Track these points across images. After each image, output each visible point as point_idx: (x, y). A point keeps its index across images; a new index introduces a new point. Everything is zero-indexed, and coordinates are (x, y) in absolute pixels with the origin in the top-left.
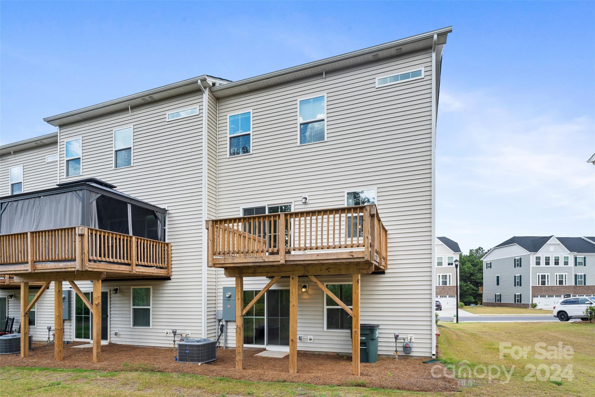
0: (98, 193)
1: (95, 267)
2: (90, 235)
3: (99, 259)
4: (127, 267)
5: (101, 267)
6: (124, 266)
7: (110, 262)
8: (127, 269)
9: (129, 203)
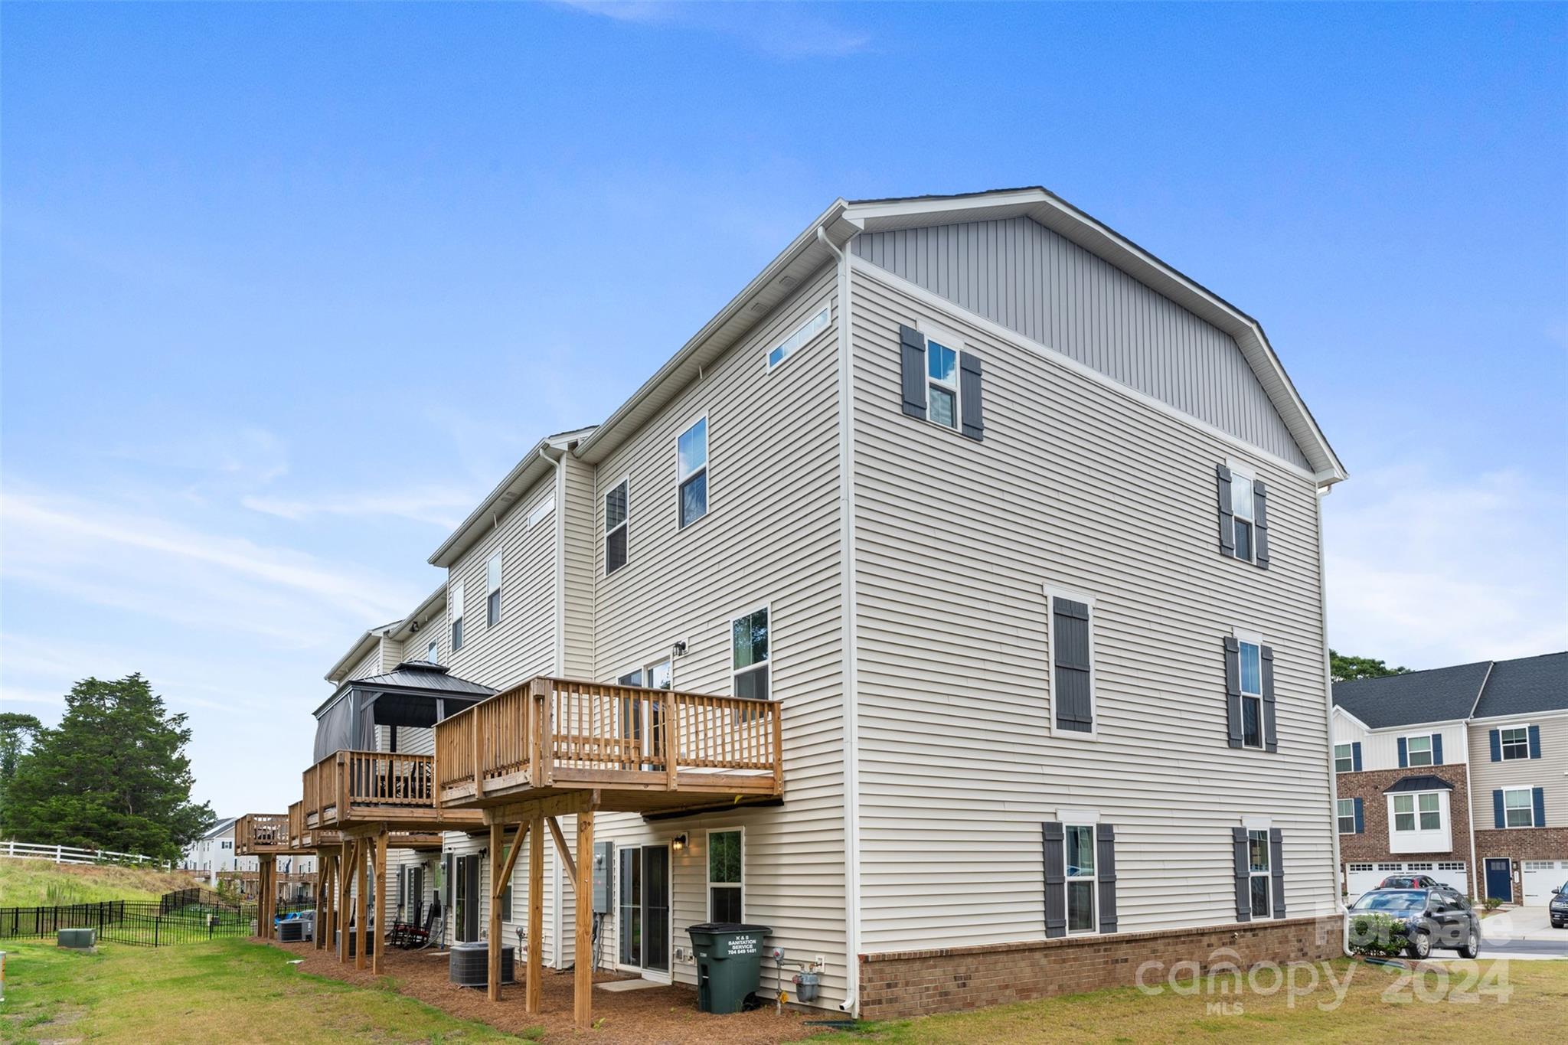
0: (376, 692)
1: (365, 814)
2: (356, 762)
3: (375, 800)
4: (427, 810)
5: (376, 814)
6: (421, 810)
7: (395, 805)
8: (428, 814)
9: (440, 698)
